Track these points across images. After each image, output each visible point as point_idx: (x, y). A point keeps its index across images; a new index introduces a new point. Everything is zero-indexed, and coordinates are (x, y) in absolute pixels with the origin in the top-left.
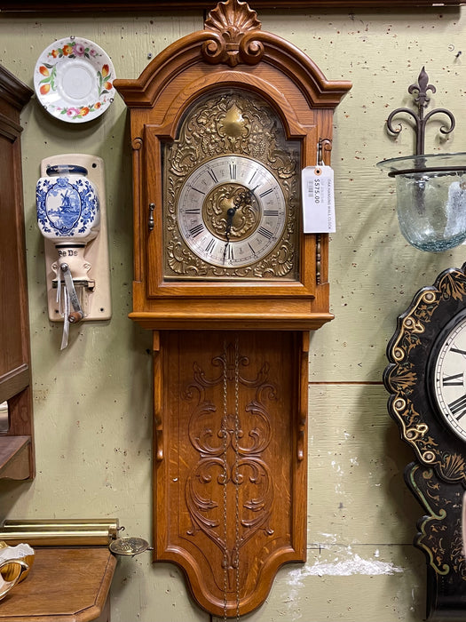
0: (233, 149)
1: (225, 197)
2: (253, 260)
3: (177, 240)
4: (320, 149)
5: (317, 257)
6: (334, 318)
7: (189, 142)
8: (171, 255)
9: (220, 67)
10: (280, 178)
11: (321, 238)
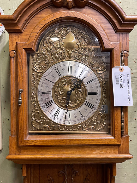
0: (70, 57)
1: (65, 84)
2: (82, 121)
3: (37, 110)
4: (122, 56)
5: (122, 120)
6: (132, 158)
7: (44, 53)
8: (34, 119)
9: (62, 9)
10: (97, 73)
11: (124, 109)
